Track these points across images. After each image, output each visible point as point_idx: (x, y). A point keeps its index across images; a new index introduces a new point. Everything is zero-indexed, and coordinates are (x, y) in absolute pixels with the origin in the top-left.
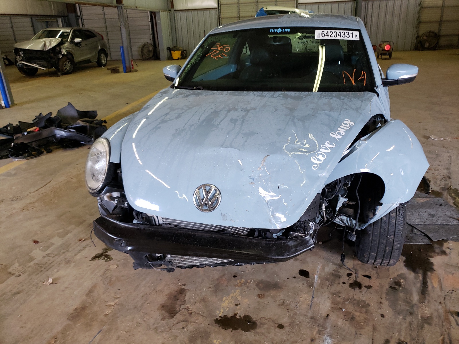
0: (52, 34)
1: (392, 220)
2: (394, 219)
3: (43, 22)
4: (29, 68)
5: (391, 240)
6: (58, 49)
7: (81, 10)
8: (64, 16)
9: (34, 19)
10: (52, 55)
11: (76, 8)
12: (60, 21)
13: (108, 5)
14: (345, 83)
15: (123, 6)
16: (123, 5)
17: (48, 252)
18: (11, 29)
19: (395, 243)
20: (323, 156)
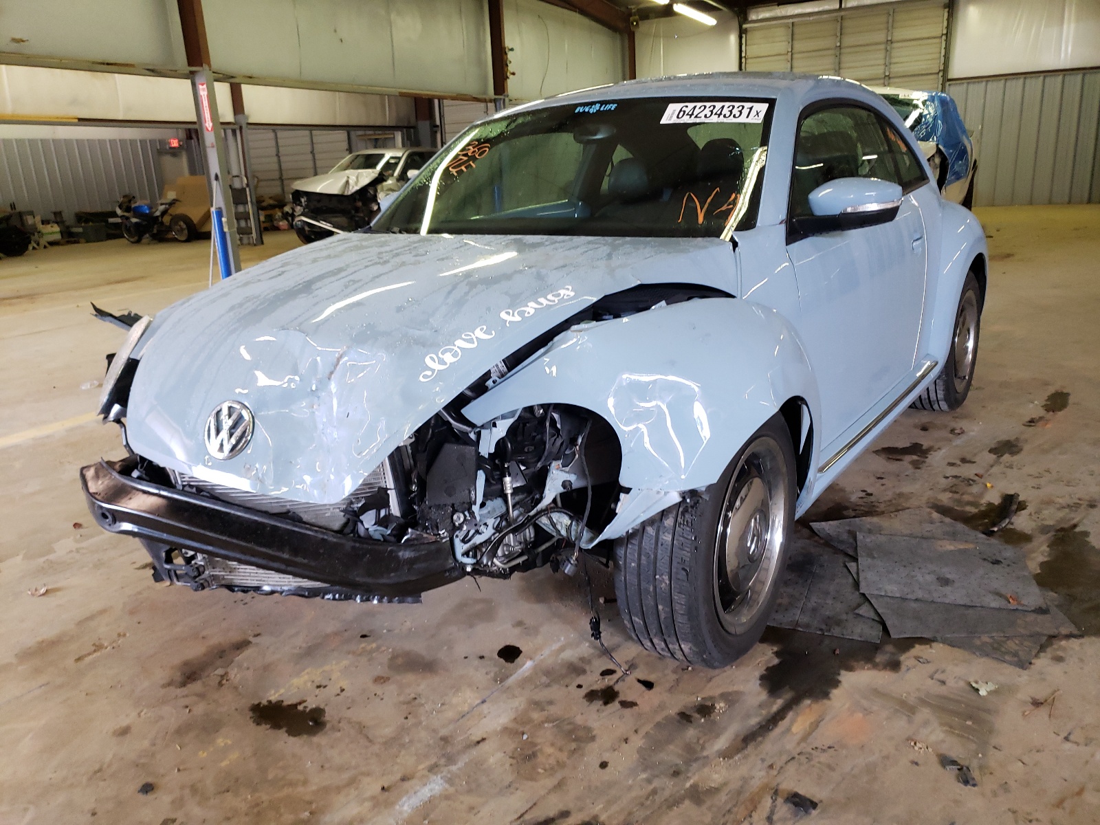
0: (370, 162)
1: (666, 534)
2: (669, 533)
3: (370, 139)
4: (315, 230)
5: (663, 585)
6: (372, 192)
7: (442, 114)
8: (408, 128)
9: (353, 134)
10: (359, 204)
11: (434, 107)
12: (399, 137)
13: (474, 98)
14: (679, 221)
15: (507, 100)
16: (508, 96)
17: (84, 544)
18: (310, 156)
19: (675, 597)
20: (455, 355)
